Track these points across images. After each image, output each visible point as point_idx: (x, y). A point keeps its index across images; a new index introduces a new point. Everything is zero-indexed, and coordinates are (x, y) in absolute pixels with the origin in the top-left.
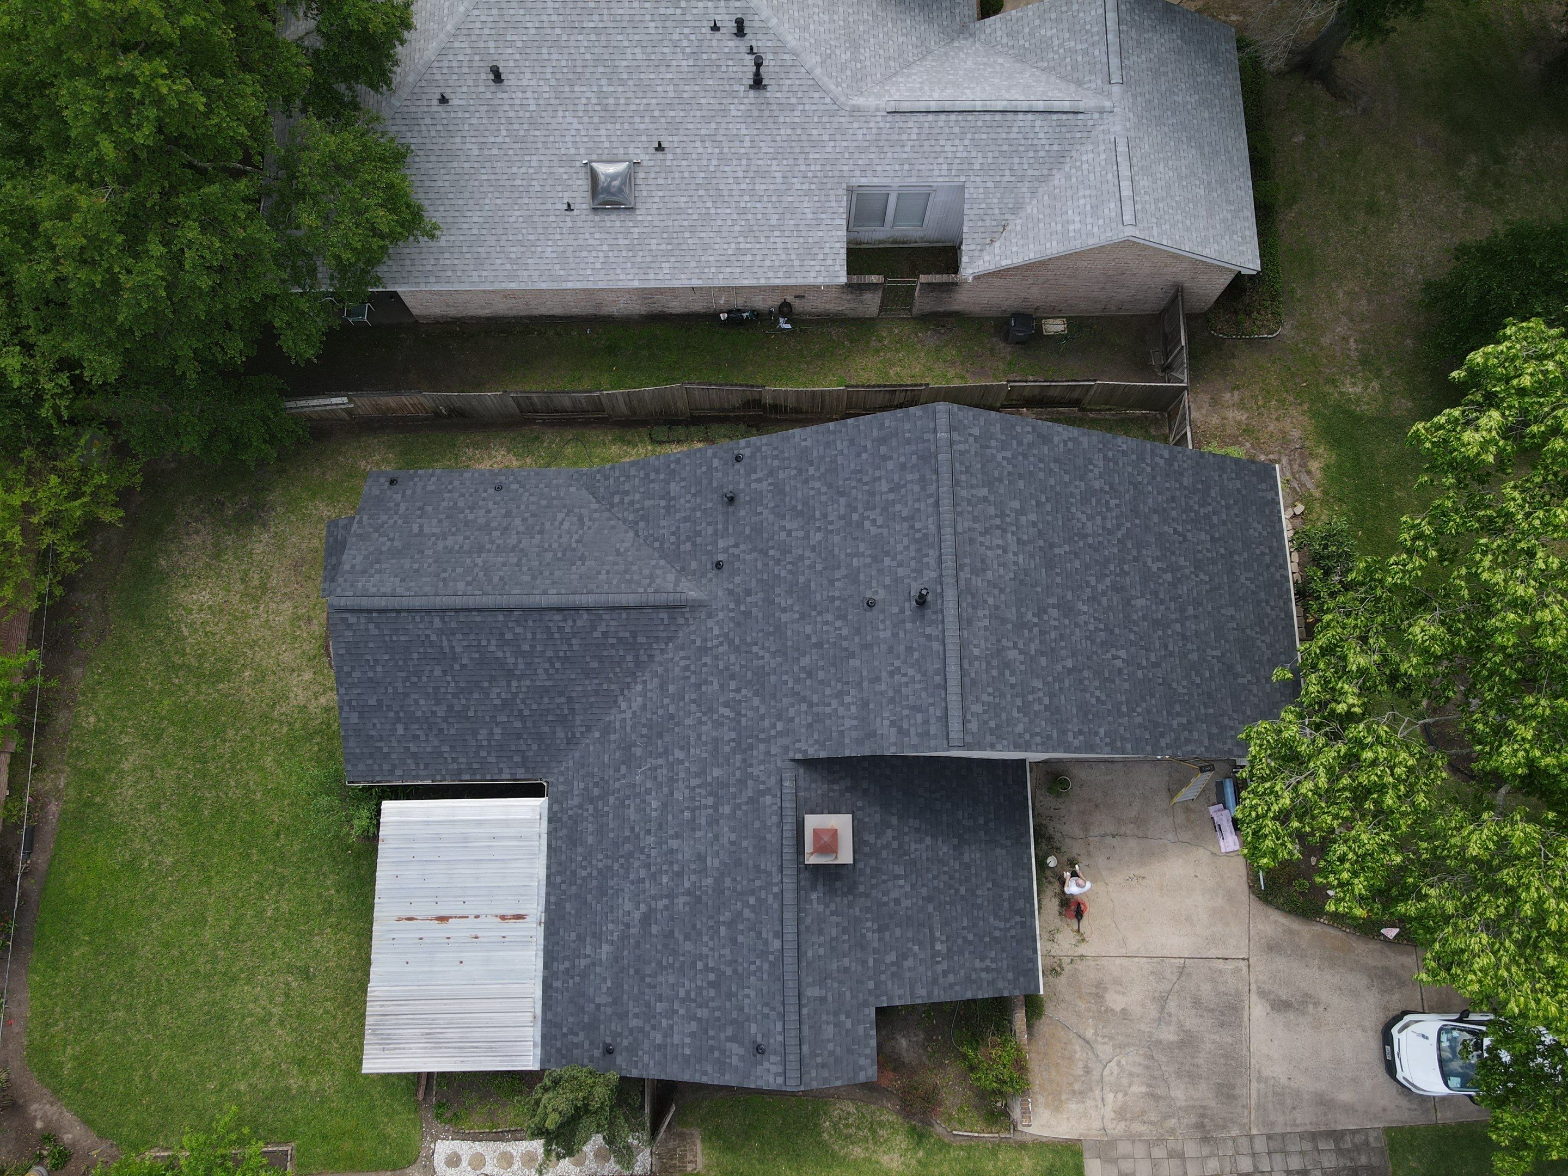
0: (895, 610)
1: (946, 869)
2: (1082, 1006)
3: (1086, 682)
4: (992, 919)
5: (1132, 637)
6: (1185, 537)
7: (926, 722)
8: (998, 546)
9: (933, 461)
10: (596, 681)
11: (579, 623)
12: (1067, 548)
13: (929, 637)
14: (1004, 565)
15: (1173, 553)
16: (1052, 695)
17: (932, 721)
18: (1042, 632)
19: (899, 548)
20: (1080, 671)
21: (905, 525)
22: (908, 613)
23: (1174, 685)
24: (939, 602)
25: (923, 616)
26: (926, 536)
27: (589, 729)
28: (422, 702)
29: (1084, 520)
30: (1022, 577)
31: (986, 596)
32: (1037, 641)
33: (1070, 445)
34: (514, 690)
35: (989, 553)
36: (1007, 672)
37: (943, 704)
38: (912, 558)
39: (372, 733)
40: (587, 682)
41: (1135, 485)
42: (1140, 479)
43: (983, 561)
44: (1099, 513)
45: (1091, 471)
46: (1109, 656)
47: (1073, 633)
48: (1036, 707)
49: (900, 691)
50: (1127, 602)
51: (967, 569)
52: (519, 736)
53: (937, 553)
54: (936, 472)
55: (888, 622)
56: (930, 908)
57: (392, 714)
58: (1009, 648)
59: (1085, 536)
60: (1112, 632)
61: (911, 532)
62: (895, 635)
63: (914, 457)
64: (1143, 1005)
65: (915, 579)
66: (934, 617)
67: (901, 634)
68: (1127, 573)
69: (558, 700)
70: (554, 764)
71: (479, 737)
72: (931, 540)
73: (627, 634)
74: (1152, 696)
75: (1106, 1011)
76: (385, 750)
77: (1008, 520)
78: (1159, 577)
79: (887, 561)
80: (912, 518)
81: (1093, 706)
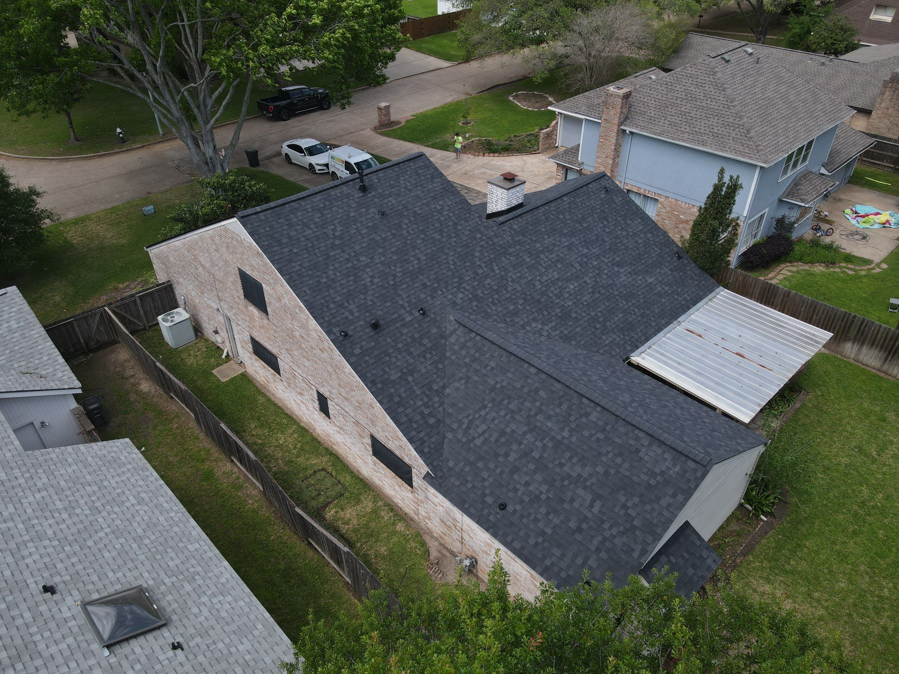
0: (376, 200)
19: (340, 211)
21: (325, 212)
22: (373, 193)
38: (343, 202)
49: (415, 184)
55: (385, 201)
61: (327, 207)
62: (390, 196)
65: (353, 196)
67: (387, 192)
79: (352, 214)
80: (319, 210)
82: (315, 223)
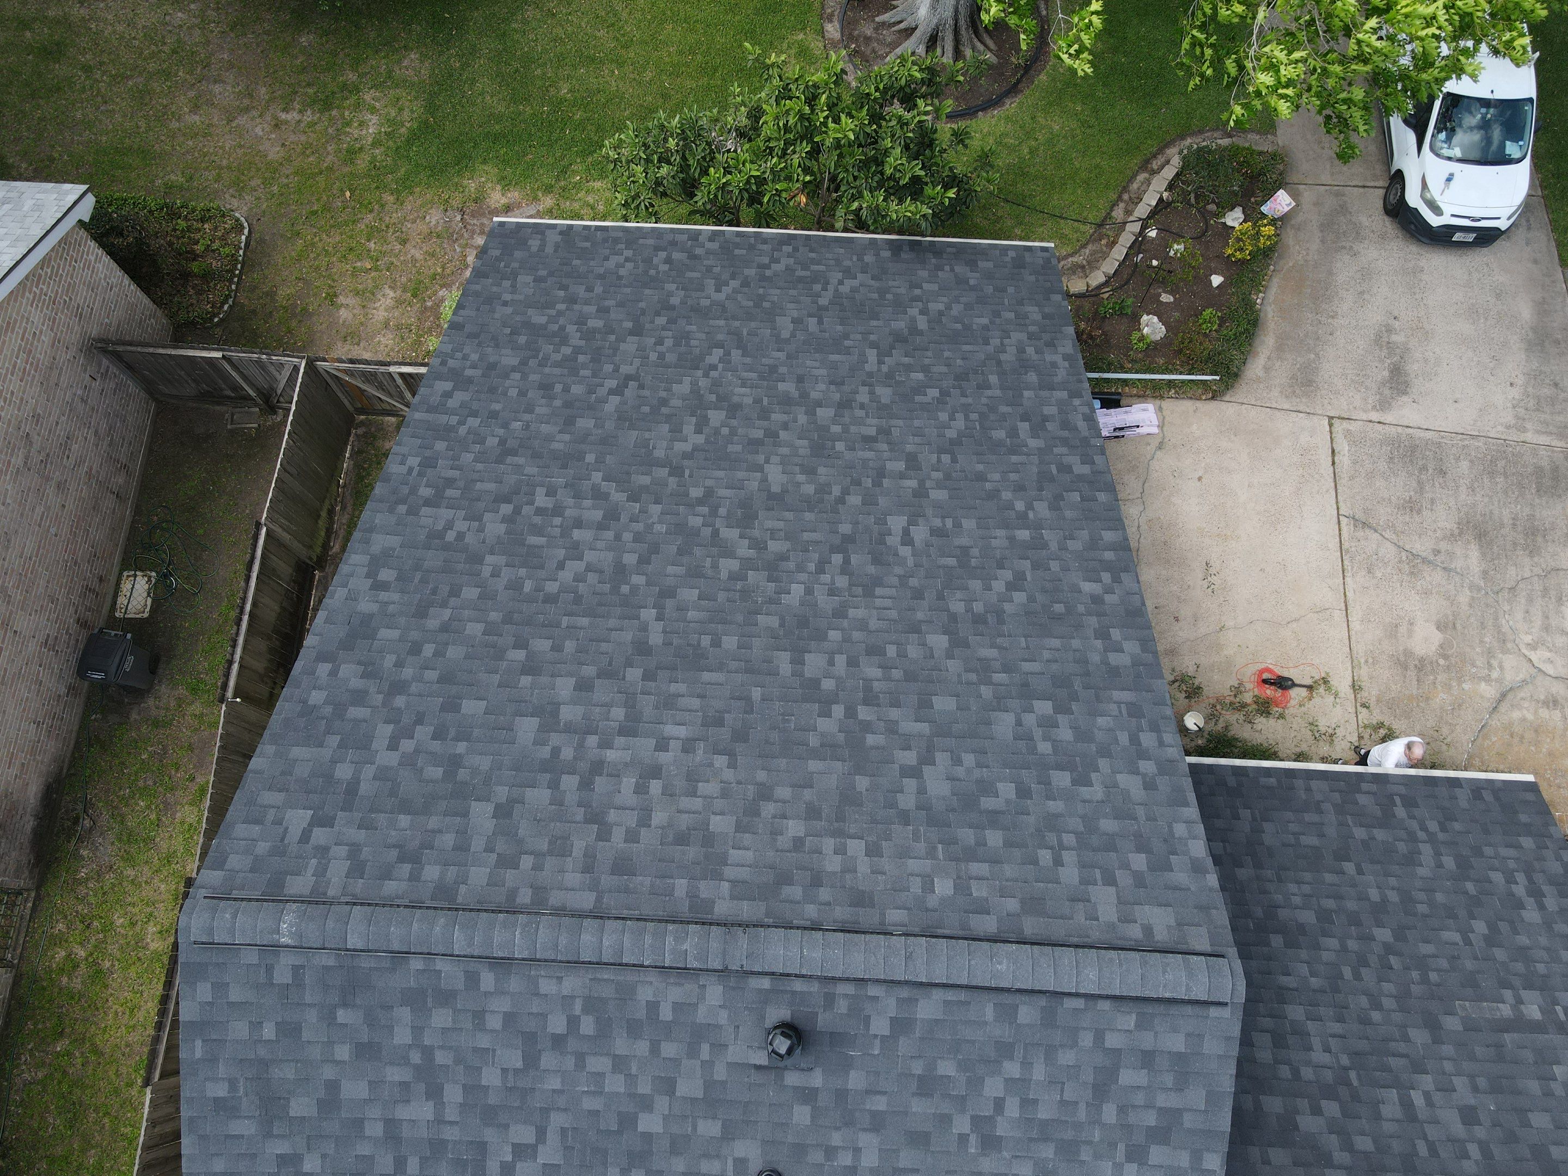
0: (802, 1114)
1: (1347, 972)
2: (1441, 698)
3: (978, 607)
4: (1422, 871)
5: (854, 500)
6: (629, 378)
7: (1147, 1059)
8: (641, 789)
9: (366, 963)
12: (648, 614)
13: (901, 1025)
14: (693, 778)
15: (664, 402)
16: (1027, 693)
17: (1147, 1040)
18: (870, 699)
19: (614, 1084)
20: (953, 617)
21: (548, 1060)
22: (817, 1079)
23: (951, 434)
24: (798, 986)
25: (837, 1039)
26: (592, 1005)
29: (579, 566)
30: (725, 734)
31: (784, 841)
32: (894, 713)
33: (386, 575)
35: (659, 818)
36: (988, 803)
37: (1105, 1005)
38: (655, 1049)
41: (505, 451)
42: (492, 442)
43: (682, 839)
44: (565, 533)
45: (460, 536)
46: (905, 551)
47: (862, 625)
48: (1065, 734)
49: (1044, 1124)
50: (776, 500)
51: (705, 889)
53: (653, 976)
54: (401, 956)
55: (836, 1139)
56: (1452, 1024)
58: (922, 791)
59: (620, 571)
60: (848, 539)
61: (572, 1044)
62: (877, 1123)
63: (342, 1016)
64: (1426, 593)
65: (719, 1047)
66: (842, 1006)
67: (880, 1104)
68: (709, 493)
72: (607, 992)
74: (981, 478)
75: (1446, 657)
77: (567, 753)
78: (717, 432)
79: (650, 1123)
80: (530, 1039)
81: (1031, 599)
82: (473, 1089)
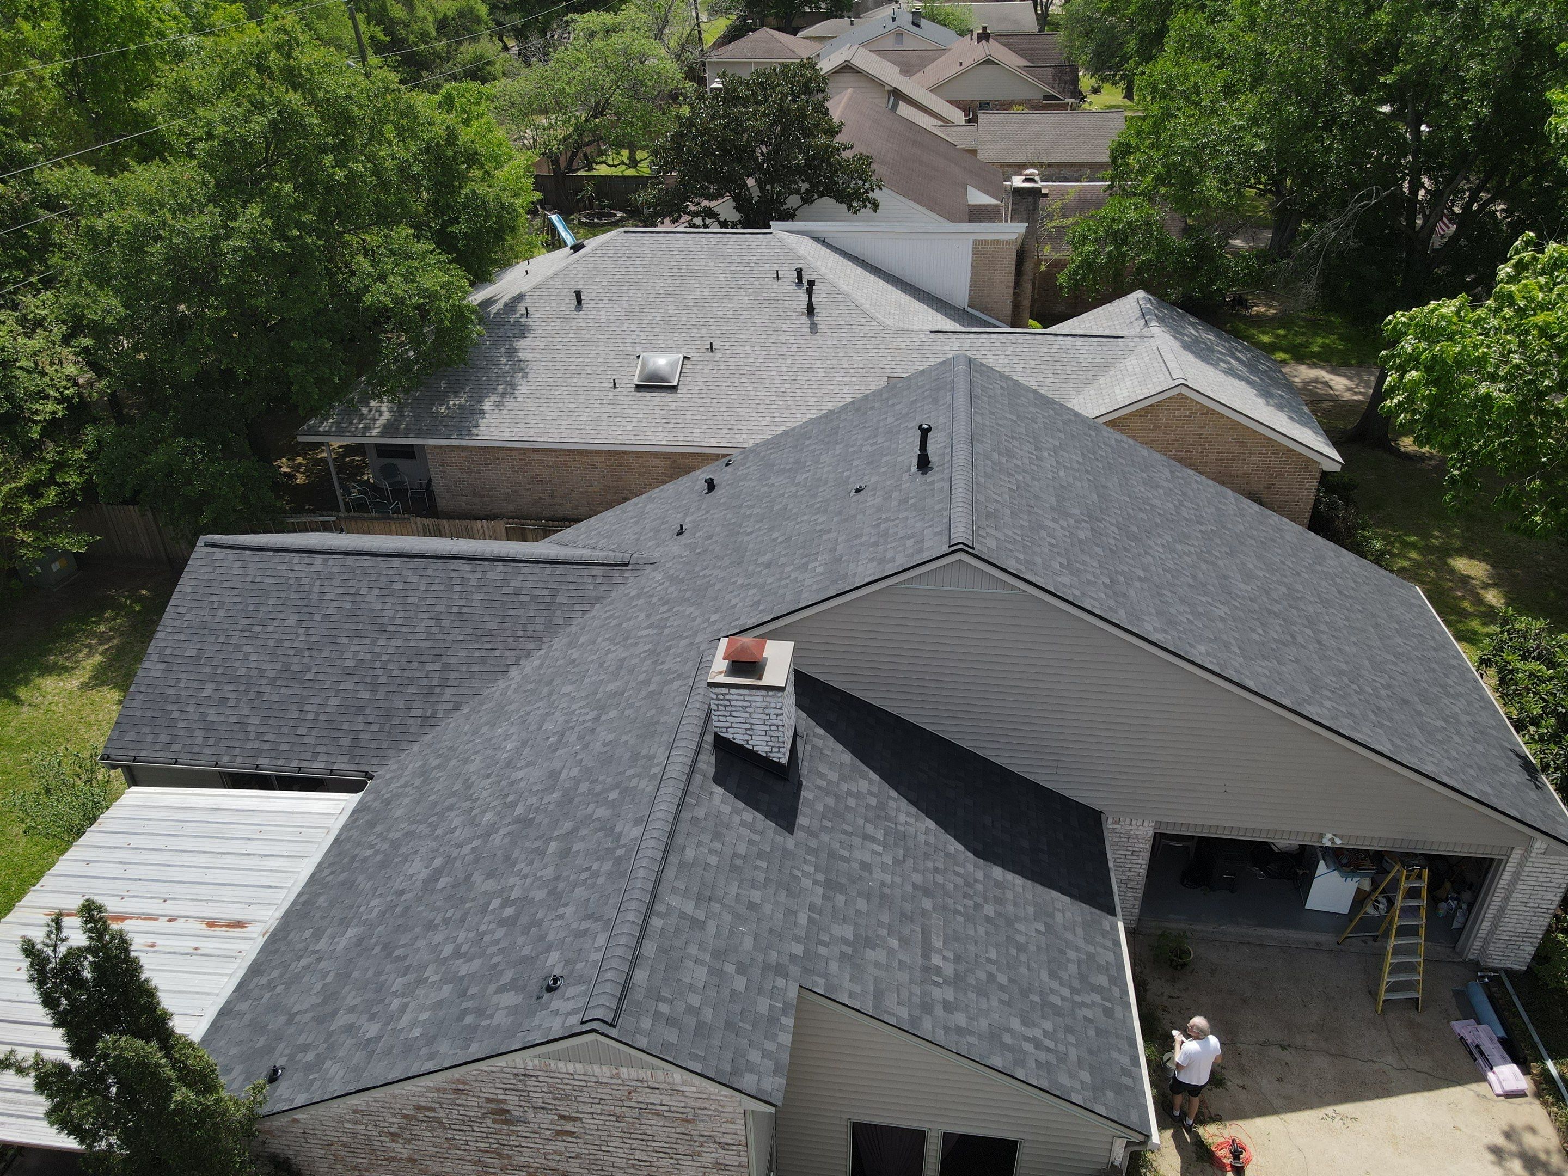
0: (890, 483)
1: (959, 870)
3: (1169, 600)
4: (1045, 974)
5: (1236, 604)
6: (1298, 573)
7: (919, 542)
8: (1031, 453)
9: (949, 386)
10: (488, 646)
11: (490, 576)
12: (1127, 499)
13: (932, 483)
14: (1038, 466)
15: (1284, 576)
16: (1114, 581)
18: (1095, 531)
19: (902, 446)
20: (1158, 587)
22: (905, 479)
23: (1316, 673)
24: (947, 457)
25: (925, 474)
27: (457, 706)
28: (254, 657)
29: (1150, 496)
30: (1064, 484)
31: (1012, 472)
32: (1088, 534)
34: (377, 650)
35: (1018, 451)
36: (1043, 532)
37: (946, 520)
39: (171, 691)
40: (476, 646)
41: (1218, 508)
42: (1223, 507)
43: (1009, 451)
44: (1170, 501)
45: (1155, 472)
46: (1202, 599)
47: (1142, 555)
48: (1090, 577)
49: (887, 533)
50: (1223, 577)
52: (360, 710)
53: (948, 432)
54: (952, 389)
55: (880, 493)
56: (927, 904)
57: (207, 670)
58: (1046, 518)
59: (1152, 505)
60: (1203, 585)
62: (887, 498)
63: (927, 392)
66: (939, 469)
67: (895, 495)
68: (1218, 558)
69: (429, 667)
70: (391, 753)
71: (307, 708)
73: (546, 592)
74: (1281, 663)
76: (175, 715)
77: (1044, 445)
78: (1268, 583)
79: (886, 458)
81: (1183, 622)
